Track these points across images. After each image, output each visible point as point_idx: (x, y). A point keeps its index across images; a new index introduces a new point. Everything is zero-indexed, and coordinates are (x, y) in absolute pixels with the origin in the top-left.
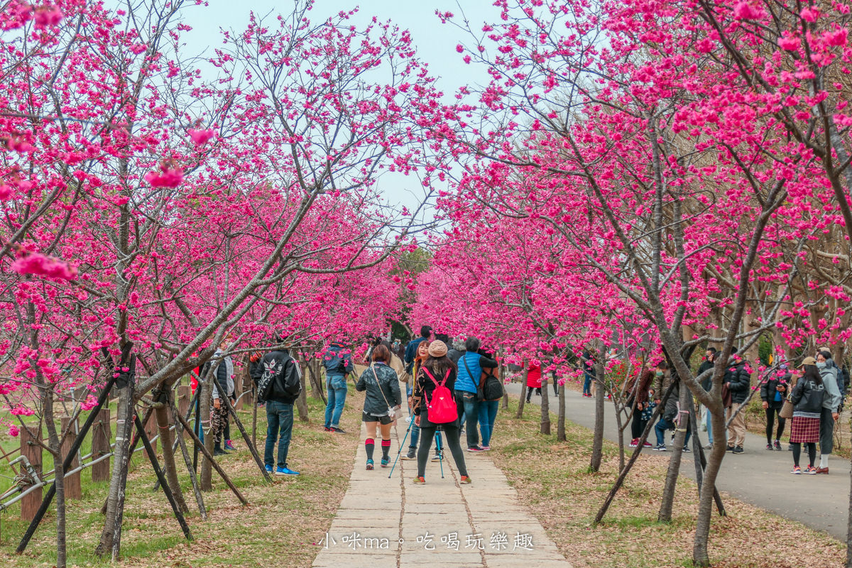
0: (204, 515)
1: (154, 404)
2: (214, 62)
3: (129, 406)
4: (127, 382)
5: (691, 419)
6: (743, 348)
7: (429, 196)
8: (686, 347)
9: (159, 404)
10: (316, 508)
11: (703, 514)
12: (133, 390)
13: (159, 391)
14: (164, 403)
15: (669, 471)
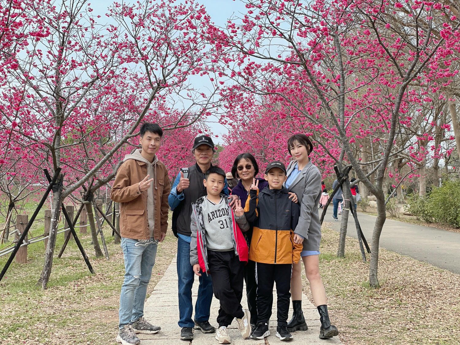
0: (107, 258)
1: (84, 202)
2: (109, 30)
3: (58, 202)
4: (57, 189)
5: (352, 204)
6: (376, 168)
7: (216, 90)
8: (347, 168)
9: (87, 202)
10: (166, 252)
11: (374, 256)
12: (61, 193)
13: (87, 195)
14: (90, 201)
15: (341, 230)
